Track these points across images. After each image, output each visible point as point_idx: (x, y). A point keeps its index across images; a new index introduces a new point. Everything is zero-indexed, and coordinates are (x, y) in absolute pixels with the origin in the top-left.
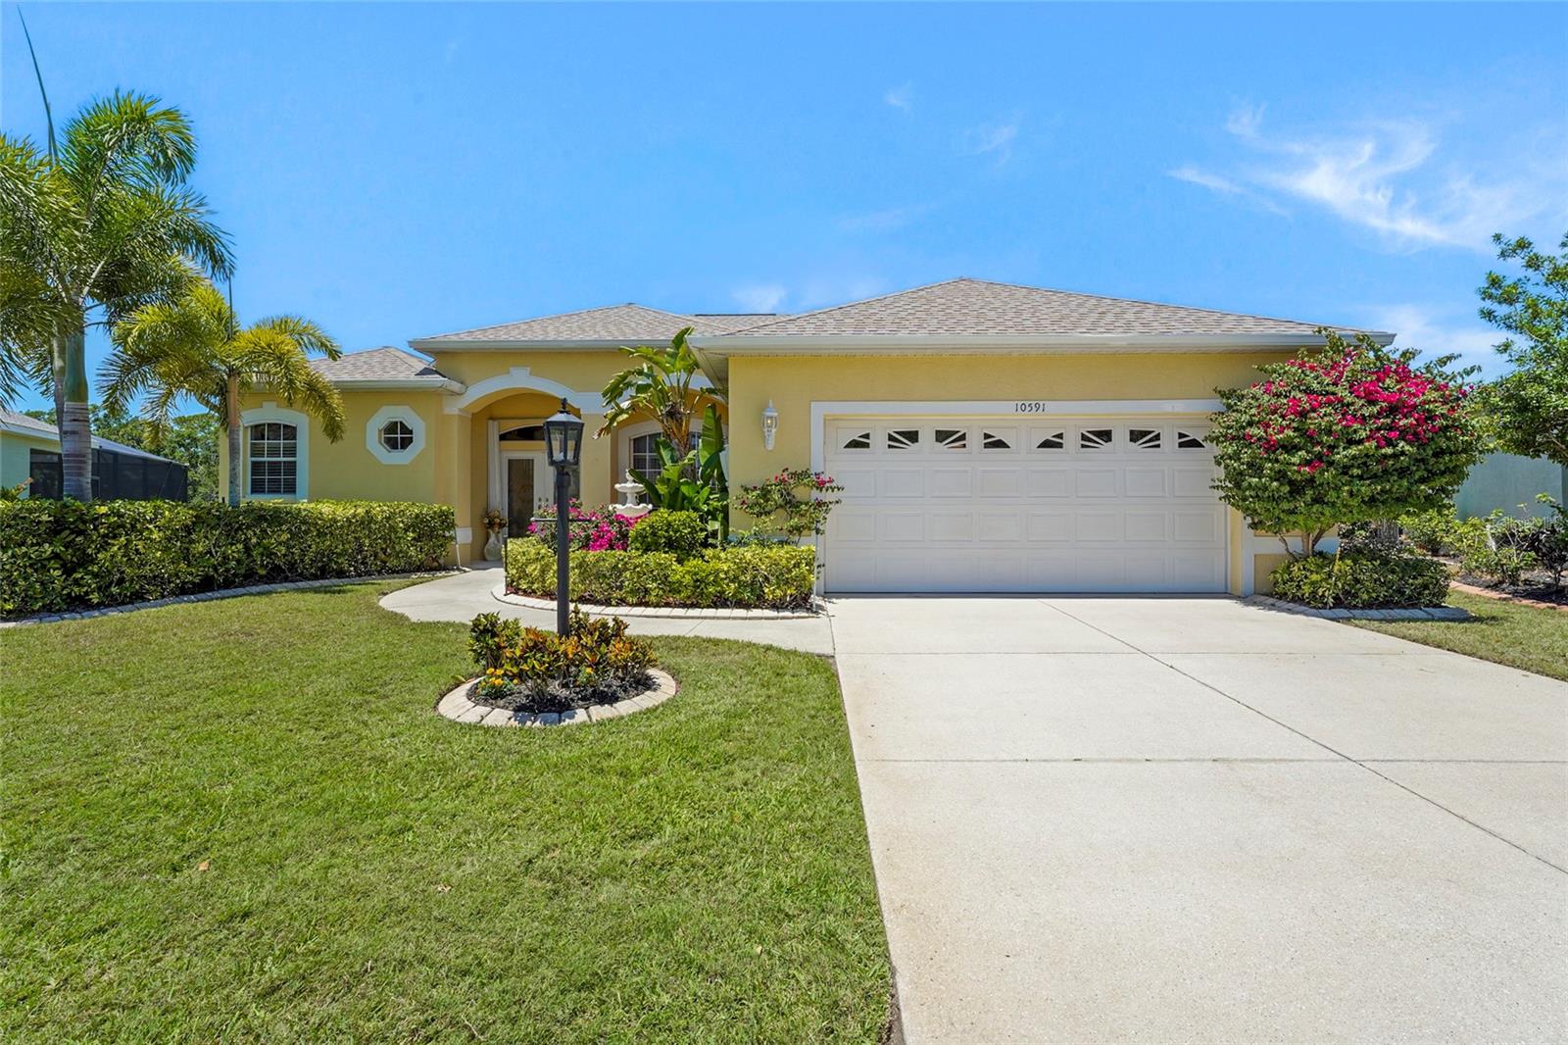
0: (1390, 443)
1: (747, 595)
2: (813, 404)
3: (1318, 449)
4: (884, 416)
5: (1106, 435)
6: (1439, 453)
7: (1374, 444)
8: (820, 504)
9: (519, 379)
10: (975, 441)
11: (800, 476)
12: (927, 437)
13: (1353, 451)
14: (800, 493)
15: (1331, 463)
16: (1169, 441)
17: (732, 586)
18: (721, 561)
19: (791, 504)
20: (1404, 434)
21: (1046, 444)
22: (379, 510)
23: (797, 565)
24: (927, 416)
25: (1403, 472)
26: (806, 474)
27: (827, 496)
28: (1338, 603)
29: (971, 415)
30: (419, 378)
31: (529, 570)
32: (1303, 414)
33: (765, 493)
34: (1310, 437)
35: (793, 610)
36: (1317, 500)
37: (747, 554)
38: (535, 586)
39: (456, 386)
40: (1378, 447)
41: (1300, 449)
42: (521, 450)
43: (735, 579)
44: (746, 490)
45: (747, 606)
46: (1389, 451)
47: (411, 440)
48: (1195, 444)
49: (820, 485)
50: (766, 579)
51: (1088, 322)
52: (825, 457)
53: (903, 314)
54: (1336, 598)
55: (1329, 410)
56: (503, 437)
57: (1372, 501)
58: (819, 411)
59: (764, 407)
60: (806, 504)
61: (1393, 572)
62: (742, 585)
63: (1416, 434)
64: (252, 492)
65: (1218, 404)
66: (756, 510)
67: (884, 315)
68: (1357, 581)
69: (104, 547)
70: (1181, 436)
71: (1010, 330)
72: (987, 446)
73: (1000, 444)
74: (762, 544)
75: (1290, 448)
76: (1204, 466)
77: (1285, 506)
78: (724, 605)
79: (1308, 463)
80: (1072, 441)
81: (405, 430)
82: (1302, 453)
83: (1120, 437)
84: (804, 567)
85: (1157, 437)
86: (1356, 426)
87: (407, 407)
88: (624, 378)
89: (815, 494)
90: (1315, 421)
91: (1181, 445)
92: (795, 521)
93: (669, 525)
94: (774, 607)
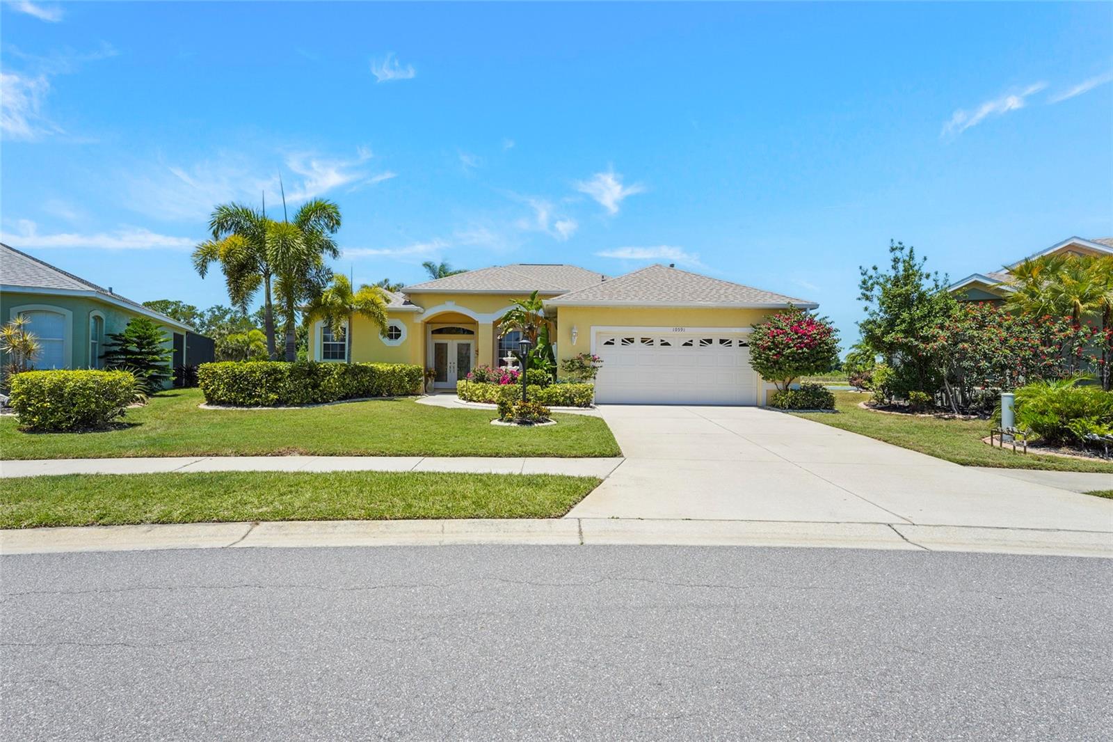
0: (802, 348)
1: (568, 401)
2: (592, 327)
3: (778, 350)
4: (620, 332)
5: (710, 341)
6: (818, 353)
7: (795, 349)
8: (594, 367)
9: (450, 307)
10: (657, 343)
11: (585, 356)
12: (637, 340)
13: (789, 351)
14: (586, 363)
15: (783, 355)
16: (735, 344)
17: (562, 398)
18: (557, 389)
19: (582, 367)
20: (806, 345)
21: (686, 344)
22: (398, 367)
23: (587, 390)
24: (637, 332)
25: (807, 359)
26: (589, 355)
27: (597, 364)
28: (790, 407)
29: (656, 333)
30: (405, 306)
31: (477, 392)
32: (774, 337)
33: (572, 362)
34: (776, 345)
35: (585, 407)
36: (780, 369)
37: (568, 386)
38: (480, 399)
39: (422, 310)
40: (797, 350)
41: (773, 350)
42: (442, 339)
43: (563, 396)
44: (564, 361)
45: (568, 406)
46: (800, 351)
47: (400, 335)
48: (745, 345)
49: (594, 360)
50: (575, 396)
51: (703, 295)
52: (597, 349)
53: (629, 288)
54: (789, 406)
55: (783, 336)
56: (433, 332)
57: (797, 369)
58: (594, 330)
59: (572, 328)
60: (589, 367)
61: (810, 396)
62: (566, 397)
63: (810, 346)
64: (324, 358)
65: (751, 330)
66: (569, 369)
67: (620, 288)
68: (796, 399)
69: (323, 380)
70: (740, 342)
71: (671, 299)
72: (662, 345)
73: (667, 344)
74: (571, 382)
75: (770, 349)
76: (746, 355)
77: (770, 370)
78: (559, 405)
79: (776, 355)
80: (696, 343)
81: (397, 329)
82: (773, 351)
83: (716, 342)
84: (590, 391)
85: (730, 342)
86: (790, 342)
87: (398, 320)
88: (510, 312)
89: (592, 364)
90: (779, 339)
91: (740, 345)
92: (584, 374)
93: (535, 375)
94: (578, 406)
